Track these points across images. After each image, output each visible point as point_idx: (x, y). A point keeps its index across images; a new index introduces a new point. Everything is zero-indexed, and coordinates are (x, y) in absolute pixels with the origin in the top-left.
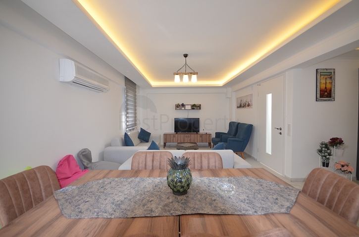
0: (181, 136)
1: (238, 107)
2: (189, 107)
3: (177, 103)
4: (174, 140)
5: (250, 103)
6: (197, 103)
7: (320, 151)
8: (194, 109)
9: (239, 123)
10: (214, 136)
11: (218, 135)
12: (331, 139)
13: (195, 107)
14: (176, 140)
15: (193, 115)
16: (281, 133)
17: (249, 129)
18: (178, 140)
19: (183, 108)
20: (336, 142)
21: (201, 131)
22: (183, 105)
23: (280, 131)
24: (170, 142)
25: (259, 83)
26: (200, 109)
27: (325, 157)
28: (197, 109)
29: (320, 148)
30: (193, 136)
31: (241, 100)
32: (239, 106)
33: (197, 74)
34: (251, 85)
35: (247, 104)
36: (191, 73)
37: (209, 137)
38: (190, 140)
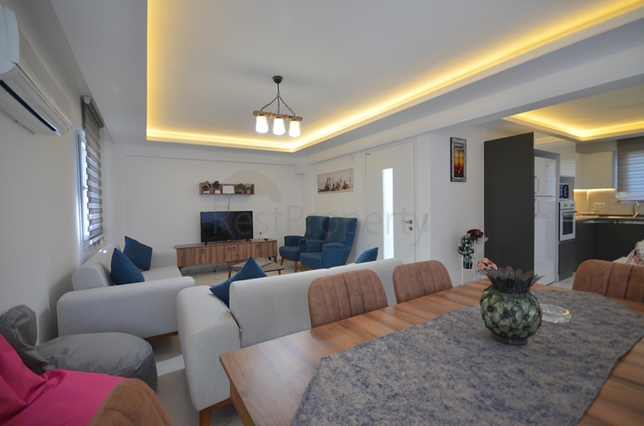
0: (218, 249)
1: (321, 191)
2: (230, 190)
3: (204, 181)
4: (203, 259)
5: (348, 183)
6: (246, 181)
7: (461, 249)
8: (240, 193)
9: (328, 218)
10: (281, 243)
11: (291, 241)
12: (468, 232)
13: (243, 190)
14: (208, 257)
15: (239, 205)
16: (411, 229)
17: (348, 229)
18: (211, 258)
19: (218, 192)
21: (256, 236)
22: (217, 185)
23: (409, 225)
24: (194, 264)
25: (367, 151)
26: (252, 193)
27: (468, 255)
28: (246, 193)
29: (460, 245)
30: (242, 247)
31: (328, 179)
32: (323, 188)
33: (299, 119)
34: (351, 154)
35: (342, 184)
36: (290, 117)
37: (273, 245)
38: (238, 255)
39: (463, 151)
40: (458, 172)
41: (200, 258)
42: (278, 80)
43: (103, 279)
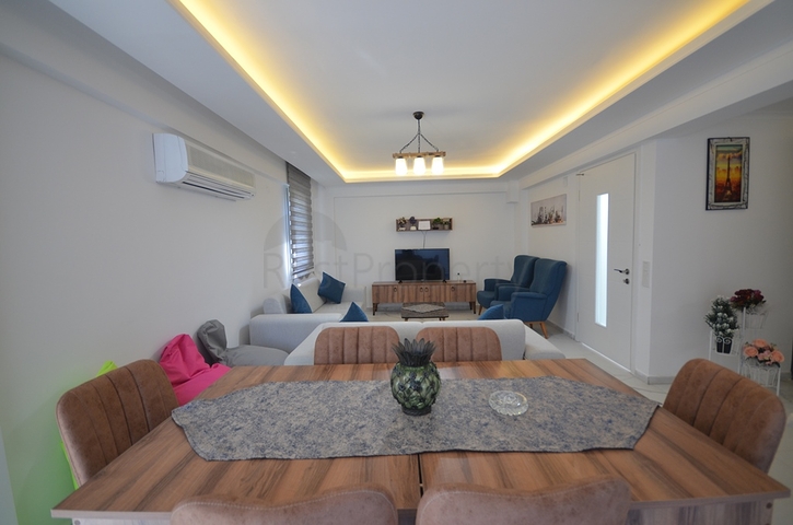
0: (410, 287)
1: (534, 224)
2: (425, 225)
3: (399, 217)
4: (396, 298)
5: (560, 214)
6: (443, 216)
7: (713, 319)
8: (437, 229)
9: (537, 259)
10: (481, 287)
11: (491, 284)
12: (736, 293)
13: (439, 225)
14: (400, 297)
15: (434, 242)
16: (627, 281)
17: (560, 273)
18: (403, 297)
19: (413, 228)
20: (748, 299)
21: (454, 277)
22: (413, 221)
23: (625, 277)
24: (387, 302)
25: (580, 170)
26: (450, 228)
27: (723, 330)
28: (444, 229)
29: (711, 313)
30: (436, 287)
31: (541, 209)
32: (536, 220)
33: (444, 154)
34: (564, 175)
35: (554, 216)
36: (431, 154)
37: (471, 289)
38: (430, 296)
39: (740, 157)
40: (727, 193)
41: (393, 296)
42: (419, 116)
43: (282, 306)
